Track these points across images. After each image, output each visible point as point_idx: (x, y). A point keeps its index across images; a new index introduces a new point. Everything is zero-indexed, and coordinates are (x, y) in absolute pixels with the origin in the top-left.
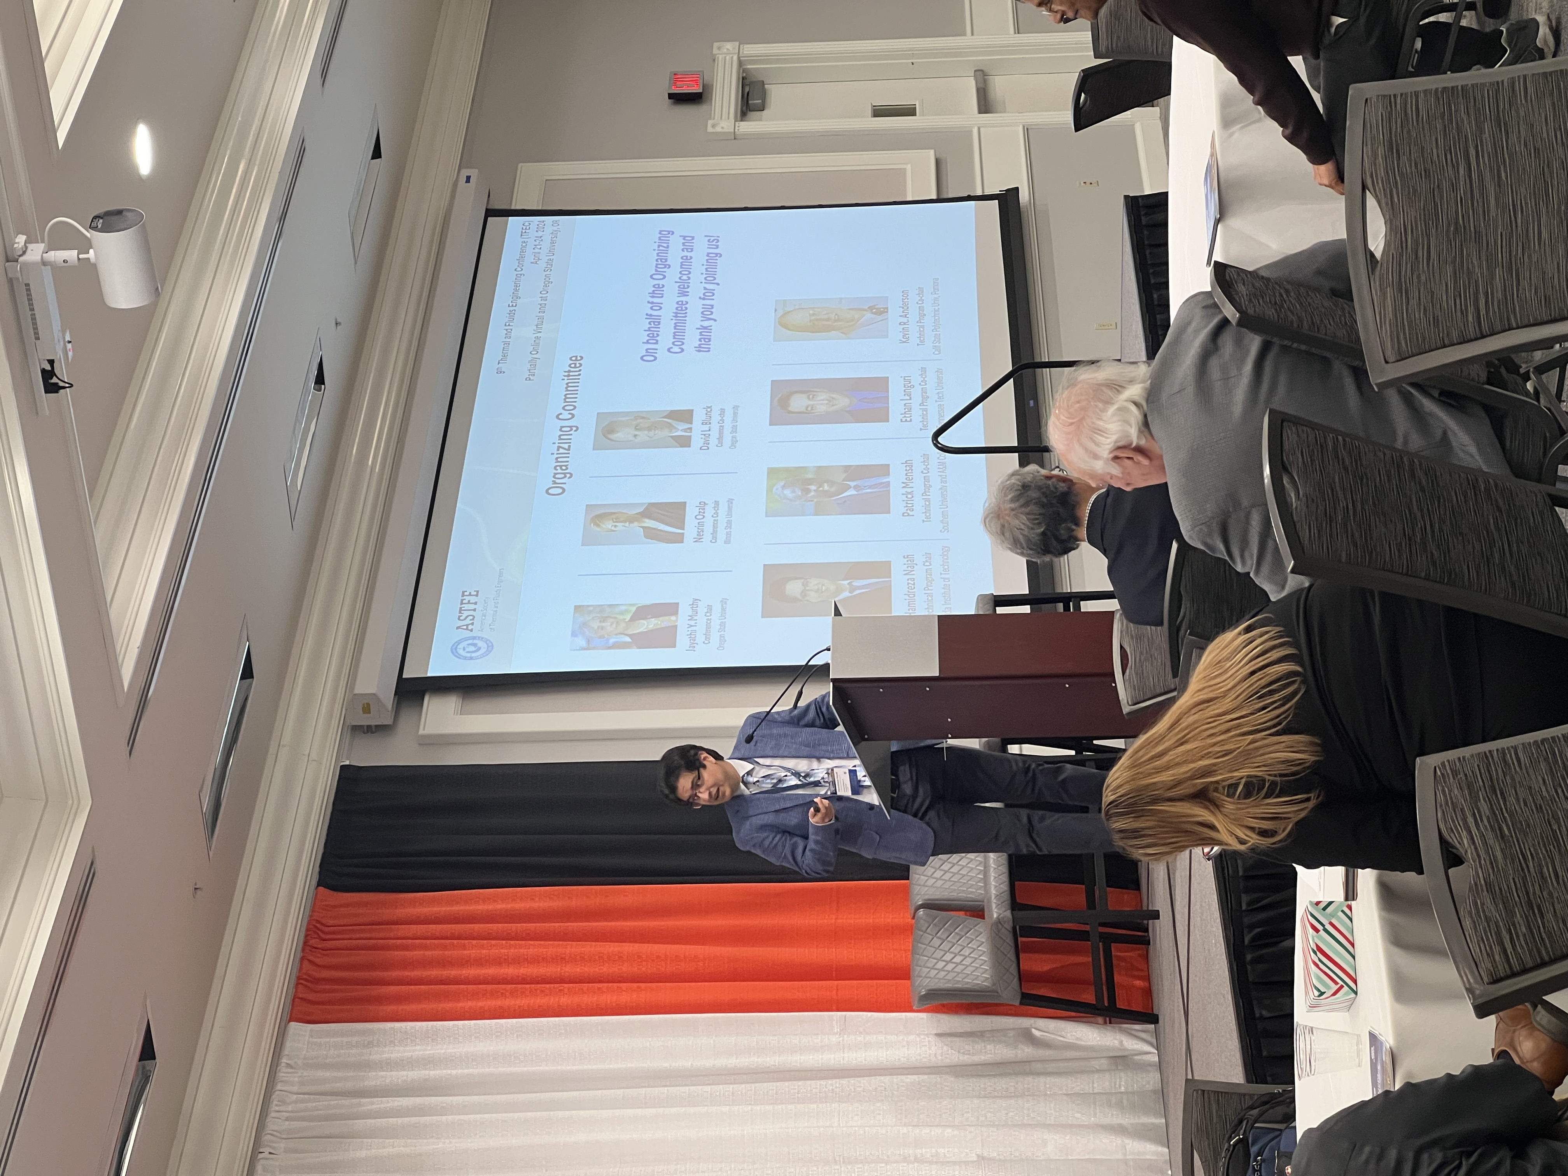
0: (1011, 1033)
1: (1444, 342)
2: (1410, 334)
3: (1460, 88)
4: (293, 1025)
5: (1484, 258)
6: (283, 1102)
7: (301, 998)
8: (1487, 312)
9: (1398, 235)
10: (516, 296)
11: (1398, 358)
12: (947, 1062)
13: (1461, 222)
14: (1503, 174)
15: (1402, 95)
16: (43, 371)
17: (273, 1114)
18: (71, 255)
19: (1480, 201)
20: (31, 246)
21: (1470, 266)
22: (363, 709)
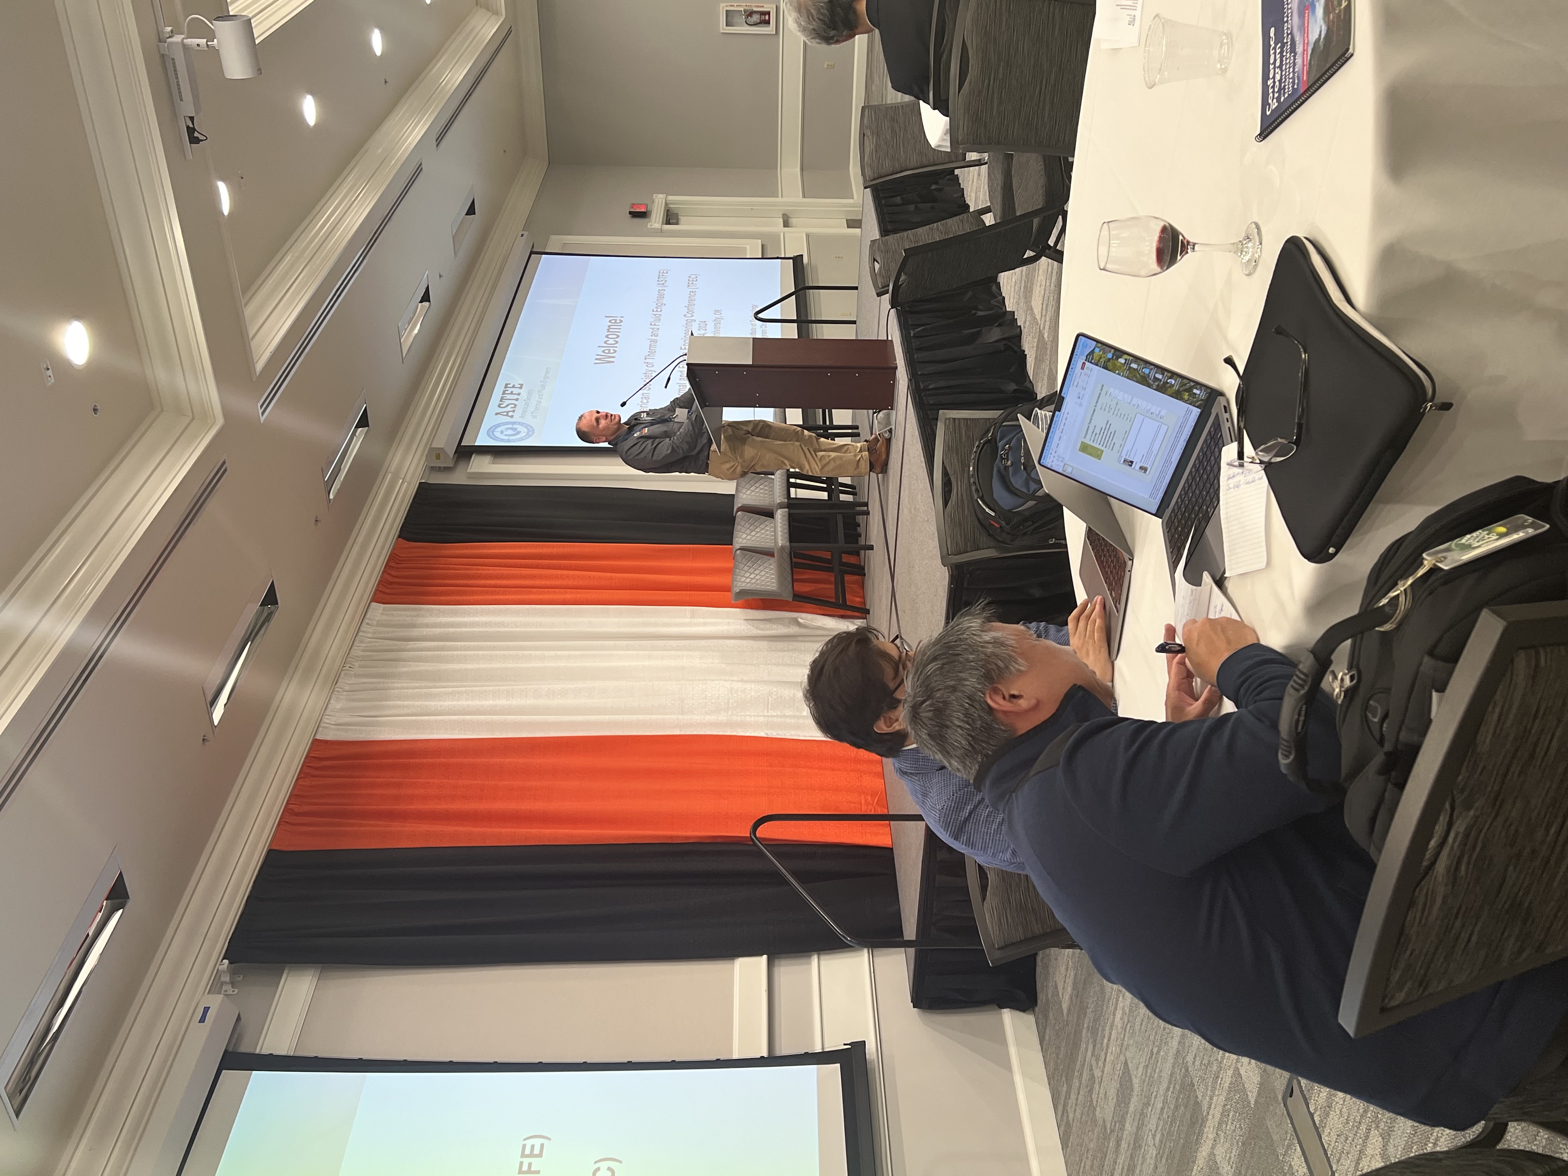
0: (787, 620)
4: (374, 604)
6: (362, 642)
7: (380, 591)
10: (542, 286)
12: (750, 634)
16: (188, 127)
17: (355, 648)
18: (202, 42)
20: (176, 34)
22: (438, 456)
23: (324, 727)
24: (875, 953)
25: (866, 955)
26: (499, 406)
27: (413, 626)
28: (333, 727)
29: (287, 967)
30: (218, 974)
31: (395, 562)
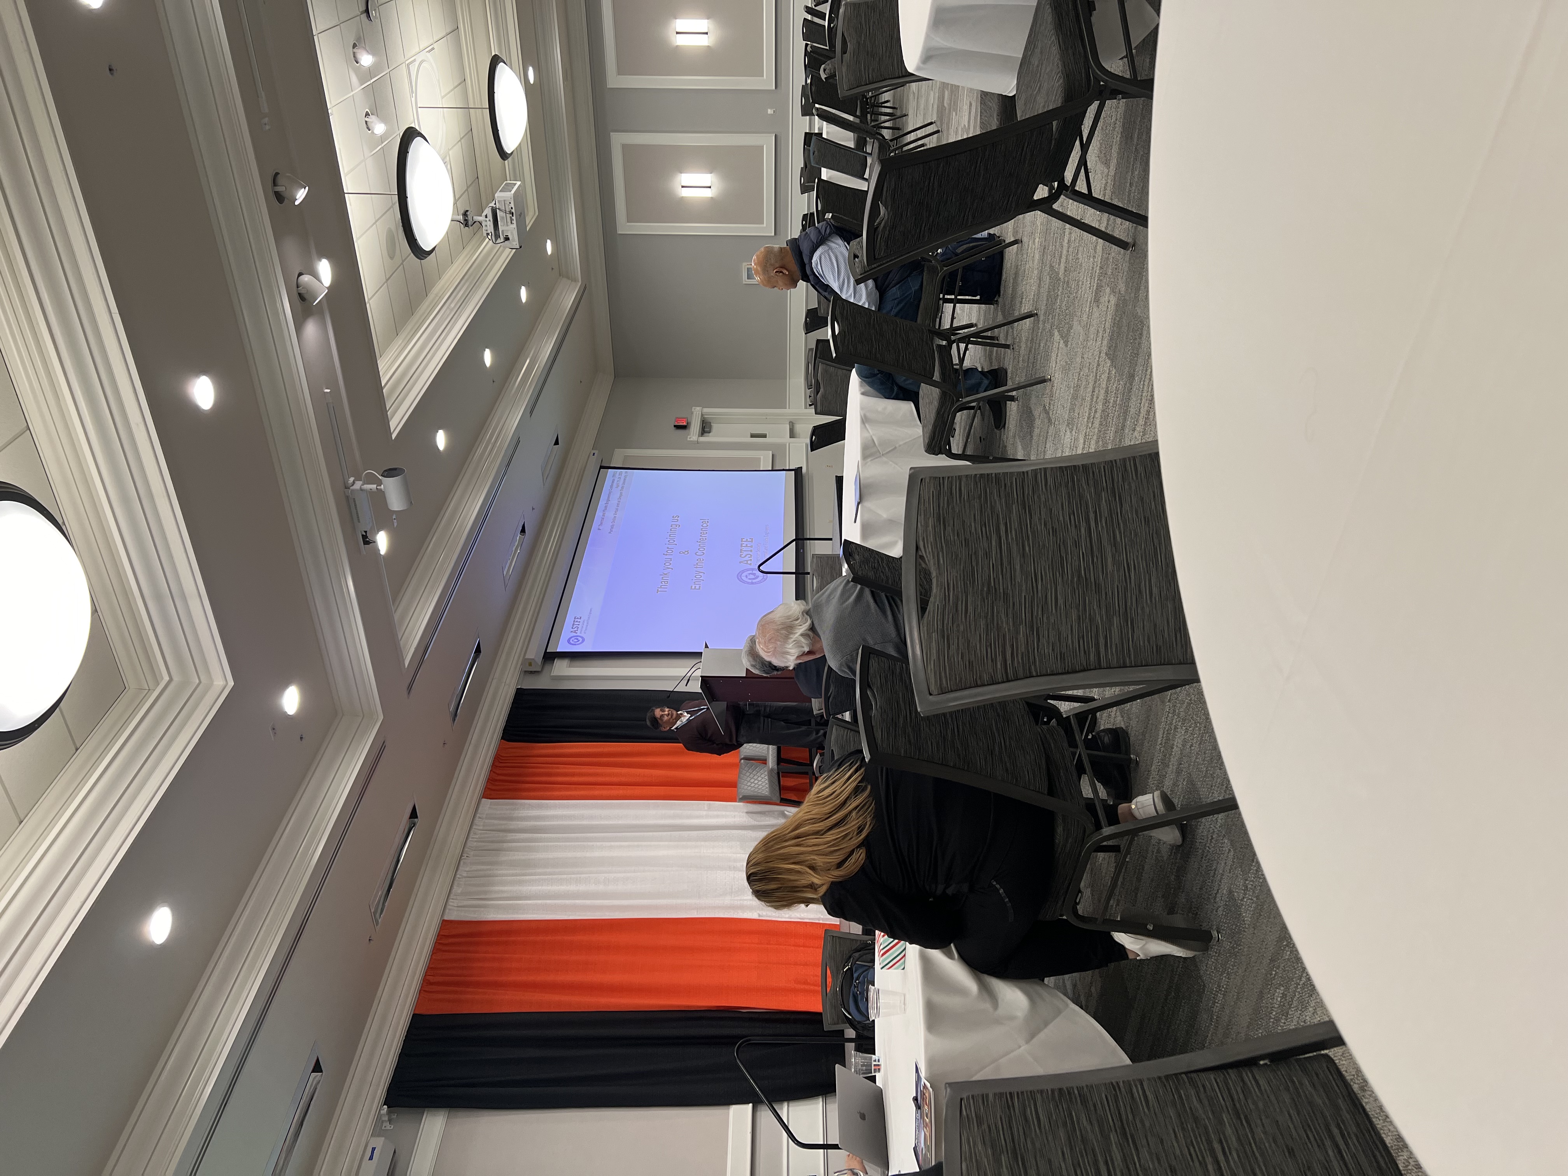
0: (776, 813)
1: (976, 683)
2: (950, 674)
3: (993, 475)
4: (484, 800)
5: (1010, 615)
6: (475, 834)
7: (488, 788)
8: (1013, 661)
9: (943, 589)
10: (608, 500)
11: (940, 692)
12: (750, 824)
13: (992, 584)
14: (1027, 549)
15: (948, 478)
16: (363, 535)
17: (470, 839)
18: (374, 486)
19: (1008, 568)
20: (357, 482)
21: (999, 622)
22: (530, 664)
23: (450, 909)
24: (827, 1101)
25: (821, 1103)
27: (511, 819)
28: (456, 908)
29: (426, 1109)
30: (379, 1116)
31: (498, 761)
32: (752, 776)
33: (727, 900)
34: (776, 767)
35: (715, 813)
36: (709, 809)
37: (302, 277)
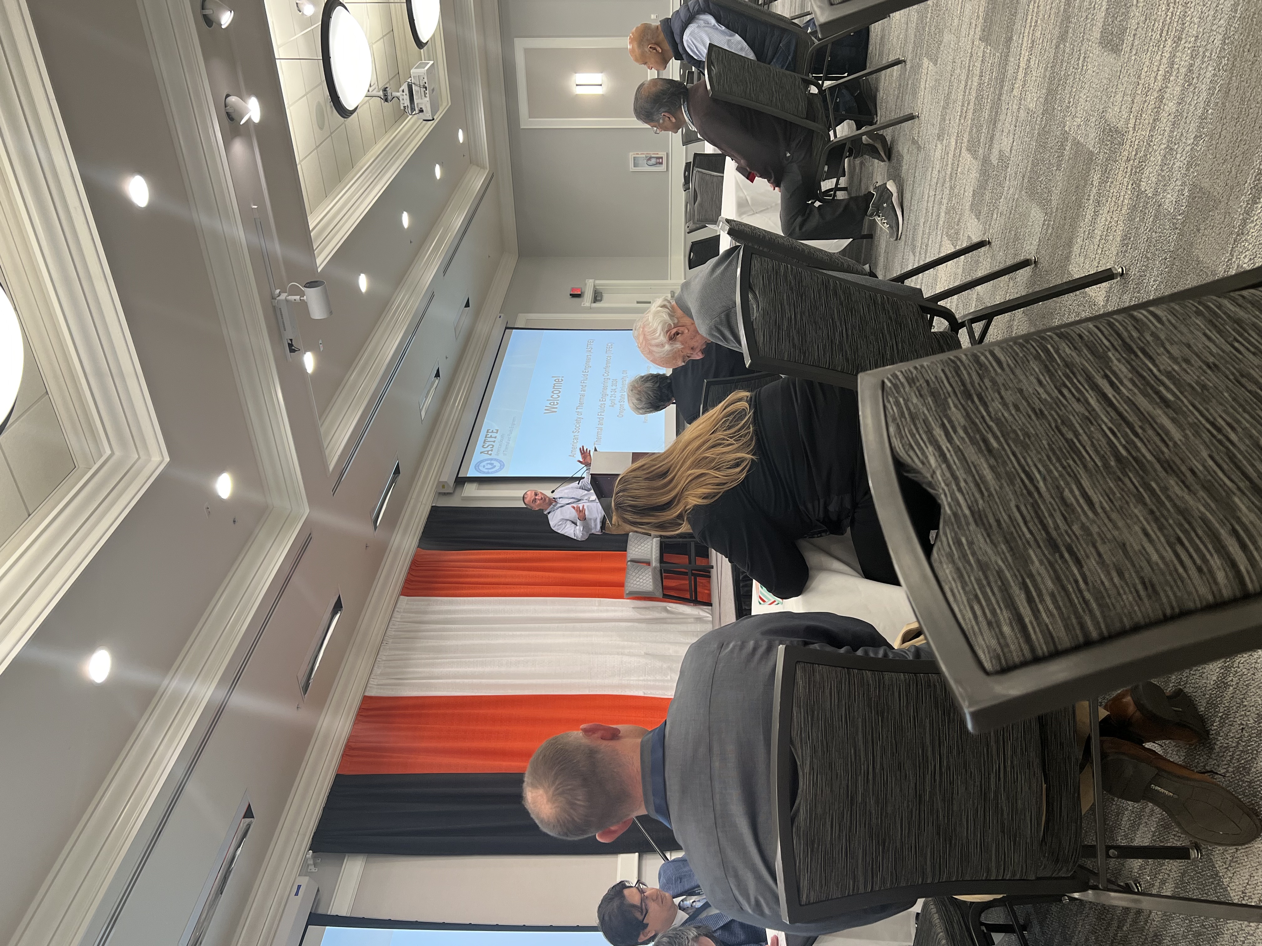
0: (659, 608)
4: (402, 597)
6: (394, 625)
7: (407, 588)
12: (636, 618)
16: (289, 344)
17: (390, 629)
18: (298, 297)
20: (282, 293)
22: (443, 487)
23: (369, 688)
26: (483, 447)
27: (425, 613)
28: (376, 686)
29: (347, 855)
30: (306, 860)
31: (416, 565)
32: (637, 575)
33: (616, 681)
34: (658, 565)
35: (605, 608)
36: (599, 605)
37: (229, 98)
